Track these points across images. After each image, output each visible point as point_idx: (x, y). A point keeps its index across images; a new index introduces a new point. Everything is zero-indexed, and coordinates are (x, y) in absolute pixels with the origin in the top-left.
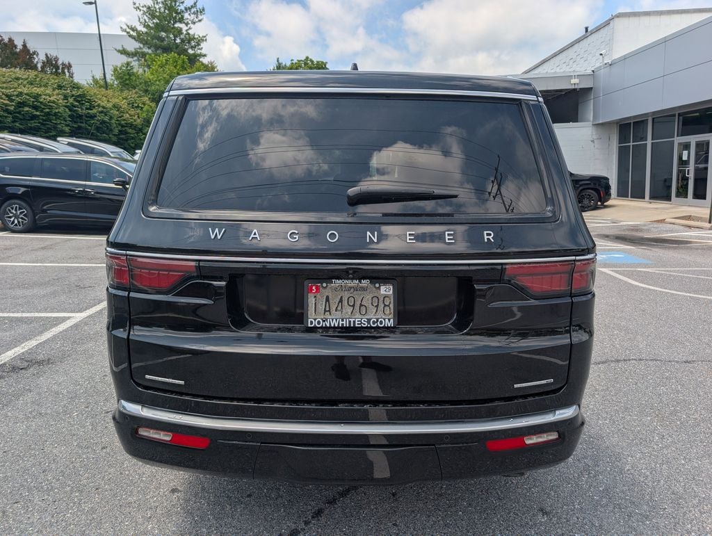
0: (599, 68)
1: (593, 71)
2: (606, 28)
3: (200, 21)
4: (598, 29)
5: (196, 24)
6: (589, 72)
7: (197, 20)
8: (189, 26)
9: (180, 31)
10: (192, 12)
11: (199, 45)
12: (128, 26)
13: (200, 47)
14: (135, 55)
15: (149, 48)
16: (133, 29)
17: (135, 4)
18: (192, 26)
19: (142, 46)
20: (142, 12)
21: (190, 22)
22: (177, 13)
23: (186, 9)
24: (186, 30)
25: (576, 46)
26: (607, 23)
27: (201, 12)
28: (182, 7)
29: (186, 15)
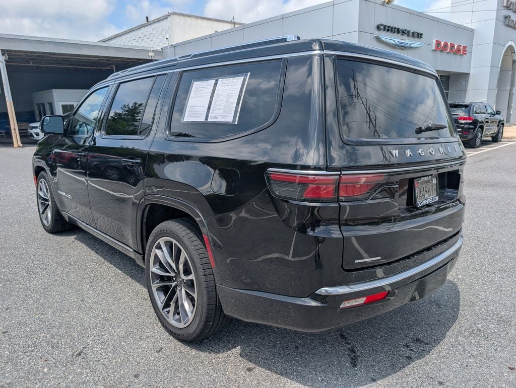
0: (166, 48)
1: (162, 49)
2: (165, 21)
4: (158, 20)
6: (159, 49)
25: (143, 29)
26: (166, 17)
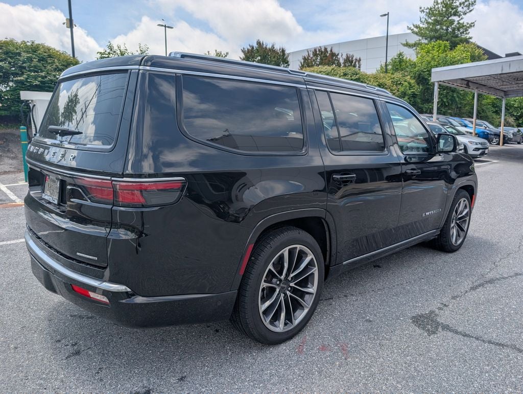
3: (471, 11)
5: (467, 14)
7: (468, 11)
8: (461, 17)
9: (452, 22)
10: (465, 5)
11: (466, 30)
12: (414, 25)
13: (468, 32)
14: (415, 46)
15: (426, 39)
16: (417, 27)
17: (421, 8)
18: (463, 16)
19: (421, 38)
20: (425, 13)
21: (462, 14)
22: (452, 9)
23: (460, 4)
24: (458, 21)
27: (473, 4)
28: (458, 4)
29: (460, 9)
